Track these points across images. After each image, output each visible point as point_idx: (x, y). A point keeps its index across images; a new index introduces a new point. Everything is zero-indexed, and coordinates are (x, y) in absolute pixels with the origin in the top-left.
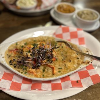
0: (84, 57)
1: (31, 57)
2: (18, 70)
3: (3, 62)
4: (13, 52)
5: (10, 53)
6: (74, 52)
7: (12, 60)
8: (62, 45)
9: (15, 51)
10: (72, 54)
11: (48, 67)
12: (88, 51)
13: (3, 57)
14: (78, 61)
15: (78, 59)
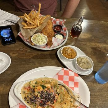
0: (75, 102)
1: (40, 97)
2: (30, 105)
3: (20, 98)
4: (27, 89)
5: (25, 90)
6: (70, 96)
7: (27, 96)
8: (62, 89)
9: (29, 89)
10: (67, 98)
11: (51, 107)
12: (78, 97)
13: (20, 94)
14: (71, 104)
15: (71, 102)
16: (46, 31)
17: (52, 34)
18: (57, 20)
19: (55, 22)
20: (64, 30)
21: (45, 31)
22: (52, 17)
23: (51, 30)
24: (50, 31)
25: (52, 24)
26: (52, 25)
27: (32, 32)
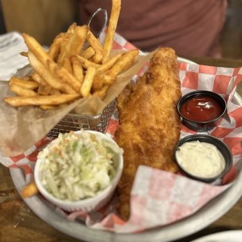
16: (138, 119)
17: (162, 137)
18: (201, 71)
19: (193, 77)
20: (232, 119)
21: (134, 118)
22: (179, 59)
23: (163, 116)
24: (157, 122)
25: (175, 85)
26: (173, 93)
27: (40, 126)
